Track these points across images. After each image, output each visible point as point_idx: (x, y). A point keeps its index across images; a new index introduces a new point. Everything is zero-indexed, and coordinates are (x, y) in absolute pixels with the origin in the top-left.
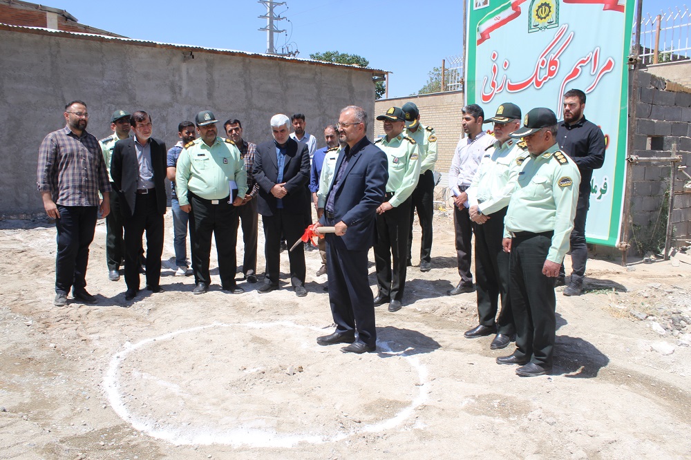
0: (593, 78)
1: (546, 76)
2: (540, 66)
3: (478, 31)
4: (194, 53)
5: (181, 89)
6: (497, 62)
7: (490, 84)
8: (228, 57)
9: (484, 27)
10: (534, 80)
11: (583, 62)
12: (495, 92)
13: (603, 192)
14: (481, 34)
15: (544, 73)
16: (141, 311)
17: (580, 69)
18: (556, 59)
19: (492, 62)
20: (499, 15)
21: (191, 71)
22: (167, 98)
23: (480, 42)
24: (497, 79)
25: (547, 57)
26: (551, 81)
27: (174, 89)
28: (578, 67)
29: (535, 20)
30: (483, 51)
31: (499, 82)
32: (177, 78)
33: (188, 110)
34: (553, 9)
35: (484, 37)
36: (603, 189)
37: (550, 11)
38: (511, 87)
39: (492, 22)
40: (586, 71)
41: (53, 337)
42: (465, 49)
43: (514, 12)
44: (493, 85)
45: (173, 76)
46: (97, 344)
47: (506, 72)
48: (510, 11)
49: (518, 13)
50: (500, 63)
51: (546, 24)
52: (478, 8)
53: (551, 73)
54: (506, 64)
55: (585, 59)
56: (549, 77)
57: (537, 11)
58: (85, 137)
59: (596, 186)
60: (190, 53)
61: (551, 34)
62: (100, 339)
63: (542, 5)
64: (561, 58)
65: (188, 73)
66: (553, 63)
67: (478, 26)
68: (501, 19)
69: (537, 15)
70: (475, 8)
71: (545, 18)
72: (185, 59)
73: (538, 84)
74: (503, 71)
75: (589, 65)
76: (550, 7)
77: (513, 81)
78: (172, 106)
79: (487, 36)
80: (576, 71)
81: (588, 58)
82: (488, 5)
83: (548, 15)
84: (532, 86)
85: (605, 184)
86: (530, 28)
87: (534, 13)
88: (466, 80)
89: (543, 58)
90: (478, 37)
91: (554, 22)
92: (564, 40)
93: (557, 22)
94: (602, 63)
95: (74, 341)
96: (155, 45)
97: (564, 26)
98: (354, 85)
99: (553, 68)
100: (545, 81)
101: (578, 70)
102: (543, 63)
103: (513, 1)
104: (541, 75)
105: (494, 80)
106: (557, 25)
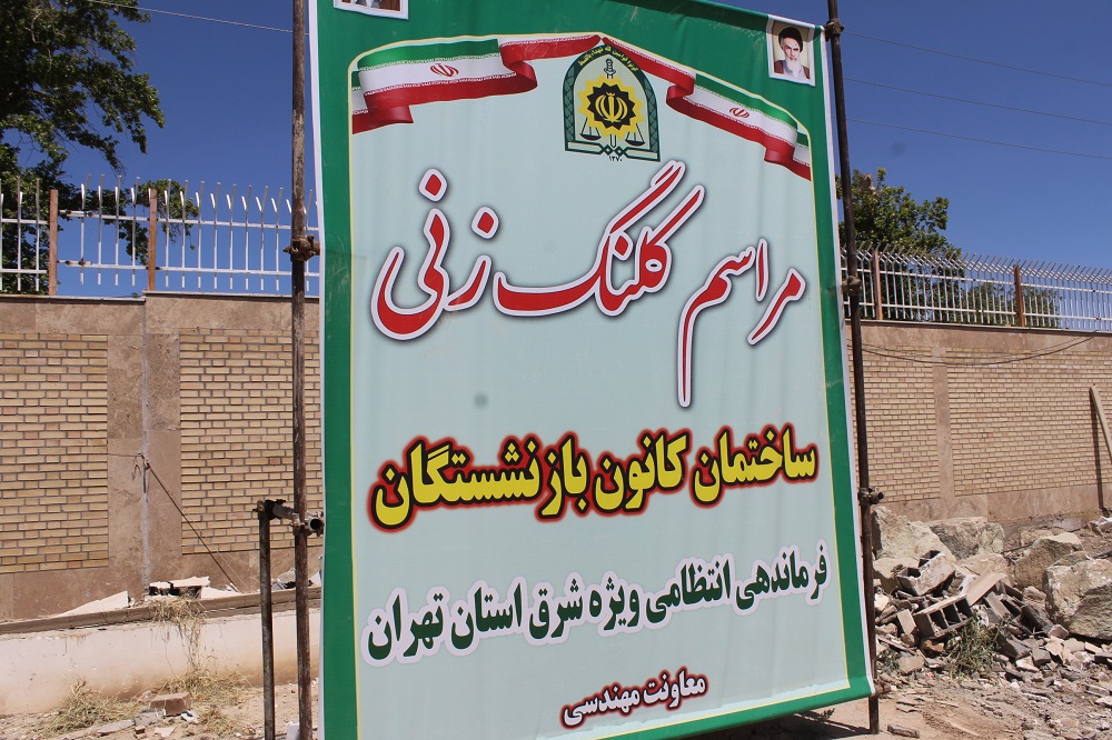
0: (761, 309)
1: (637, 282)
2: (612, 251)
3: (357, 81)
6: (447, 206)
7: (417, 273)
9: (387, 76)
10: (596, 289)
11: (732, 265)
12: (441, 305)
13: (821, 578)
14: (370, 99)
15: (626, 275)
17: (727, 280)
18: (661, 243)
19: (424, 206)
23: (363, 123)
24: (451, 264)
25: (634, 232)
26: (649, 301)
28: (723, 276)
29: (586, 121)
31: (461, 274)
34: (641, 109)
35: (383, 112)
36: (820, 572)
37: (631, 114)
38: (512, 300)
39: (420, 73)
40: (745, 288)
43: (506, 72)
44: (433, 279)
47: (490, 248)
48: (489, 67)
49: (522, 82)
50: (461, 211)
51: (624, 145)
52: (354, 8)
53: (649, 279)
54: (488, 221)
55: (739, 260)
56: (644, 289)
57: (592, 98)
59: (803, 569)
61: (636, 176)
64: (675, 243)
66: (651, 251)
67: (353, 67)
68: (455, 78)
73: (611, 301)
74: (474, 239)
75: (748, 277)
77: (514, 279)
79: (398, 112)
80: (717, 288)
81: (746, 260)
82: (402, 15)
83: (626, 121)
84: (591, 307)
85: (822, 559)
86: (569, 135)
89: (620, 232)
90: (355, 105)
91: (648, 147)
92: (681, 197)
93: (654, 148)
94: (778, 279)
97: (676, 165)
99: (653, 265)
100: (630, 297)
101: (724, 284)
102: (622, 245)
103: (505, 40)
104: (618, 281)
105: (437, 266)
106: (655, 156)
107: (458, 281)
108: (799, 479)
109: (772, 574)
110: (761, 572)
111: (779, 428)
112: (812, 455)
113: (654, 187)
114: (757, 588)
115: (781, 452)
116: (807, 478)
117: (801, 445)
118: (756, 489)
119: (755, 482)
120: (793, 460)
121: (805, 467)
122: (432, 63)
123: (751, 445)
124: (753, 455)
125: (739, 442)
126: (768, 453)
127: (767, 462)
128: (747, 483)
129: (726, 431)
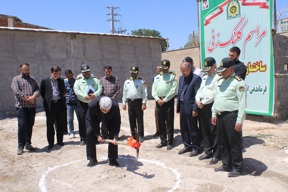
0: (257, 39)
1: (236, 39)
2: (233, 34)
3: (205, 20)
4: (76, 35)
5: (71, 52)
6: (214, 33)
7: (211, 43)
8: (92, 36)
9: (207, 18)
10: (231, 41)
11: (252, 32)
12: (214, 47)
13: (265, 91)
14: (206, 21)
15: (235, 38)
16: (55, 154)
17: (251, 35)
18: (240, 31)
19: (212, 34)
20: (214, 12)
21: (75, 44)
22: (64, 56)
23: (206, 25)
25: (236, 31)
26: (238, 41)
27: (67, 52)
28: (250, 34)
29: (230, 14)
30: (207, 29)
31: (216, 42)
32: (69, 47)
33: (74, 62)
34: (238, 9)
35: (207, 23)
36: (265, 89)
37: (236, 10)
38: (221, 45)
39: (211, 15)
40: (254, 36)
41: (16, 166)
42: (199, 28)
43: (220, 10)
44: (213, 44)
45: (67, 46)
46: (36, 168)
47: (218, 38)
48: (218, 10)
49: (222, 11)
51: (235, 16)
52: (204, 9)
53: (239, 38)
54: (218, 34)
55: (253, 31)
56: (238, 40)
57: (231, 10)
58: (29, 78)
59: (262, 88)
60: (74, 35)
61: (237, 20)
62: (37, 166)
63: (233, 7)
64: (242, 31)
65: (74, 44)
66: (239, 33)
67: (204, 18)
68: (215, 14)
69: (231, 11)
70: (203, 10)
71: (234, 13)
72: (72, 38)
73: (233, 43)
74: (217, 37)
75: (255, 33)
76: (236, 8)
77: (222, 42)
78: (67, 60)
79: (209, 22)
80: (249, 36)
81: (255, 30)
82: (208, 8)
83: (235, 11)
84: (231, 44)
85: (266, 87)
86: (228, 17)
87: (229, 11)
88: (200, 42)
89: (235, 31)
90: (205, 22)
91: (238, 15)
92: (243, 23)
93: (240, 14)
94: (261, 32)
95: (26, 168)
96: (58, 32)
97: (243, 16)
98: (151, 46)
99: (239, 35)
100: (236, 41)
101: (251, 36)
102: (235, 33)
103: (219, 6)
104: (234, 39)
105: (213, 42)
106: (240, 16)
107: (215, 43)
108: (262, 71)
109: (256, 89)
110: (254, 88)
111: (259, 62)
112: (265, 67)
113: (240, 21)
114: (253, 90)
115: (259, 66)
116: (264, 71)
117: (263, 65)
118: (254, 73)
119: (254, 71)
120: (262, 68)
121: (264, 69)
122: (212, 13)
123: (254, 65)
124: (254, 67)
125: (252, 65)
126: (257, 66)
127: (256, 68)
128: (253, 72)
129: (250, 62)
